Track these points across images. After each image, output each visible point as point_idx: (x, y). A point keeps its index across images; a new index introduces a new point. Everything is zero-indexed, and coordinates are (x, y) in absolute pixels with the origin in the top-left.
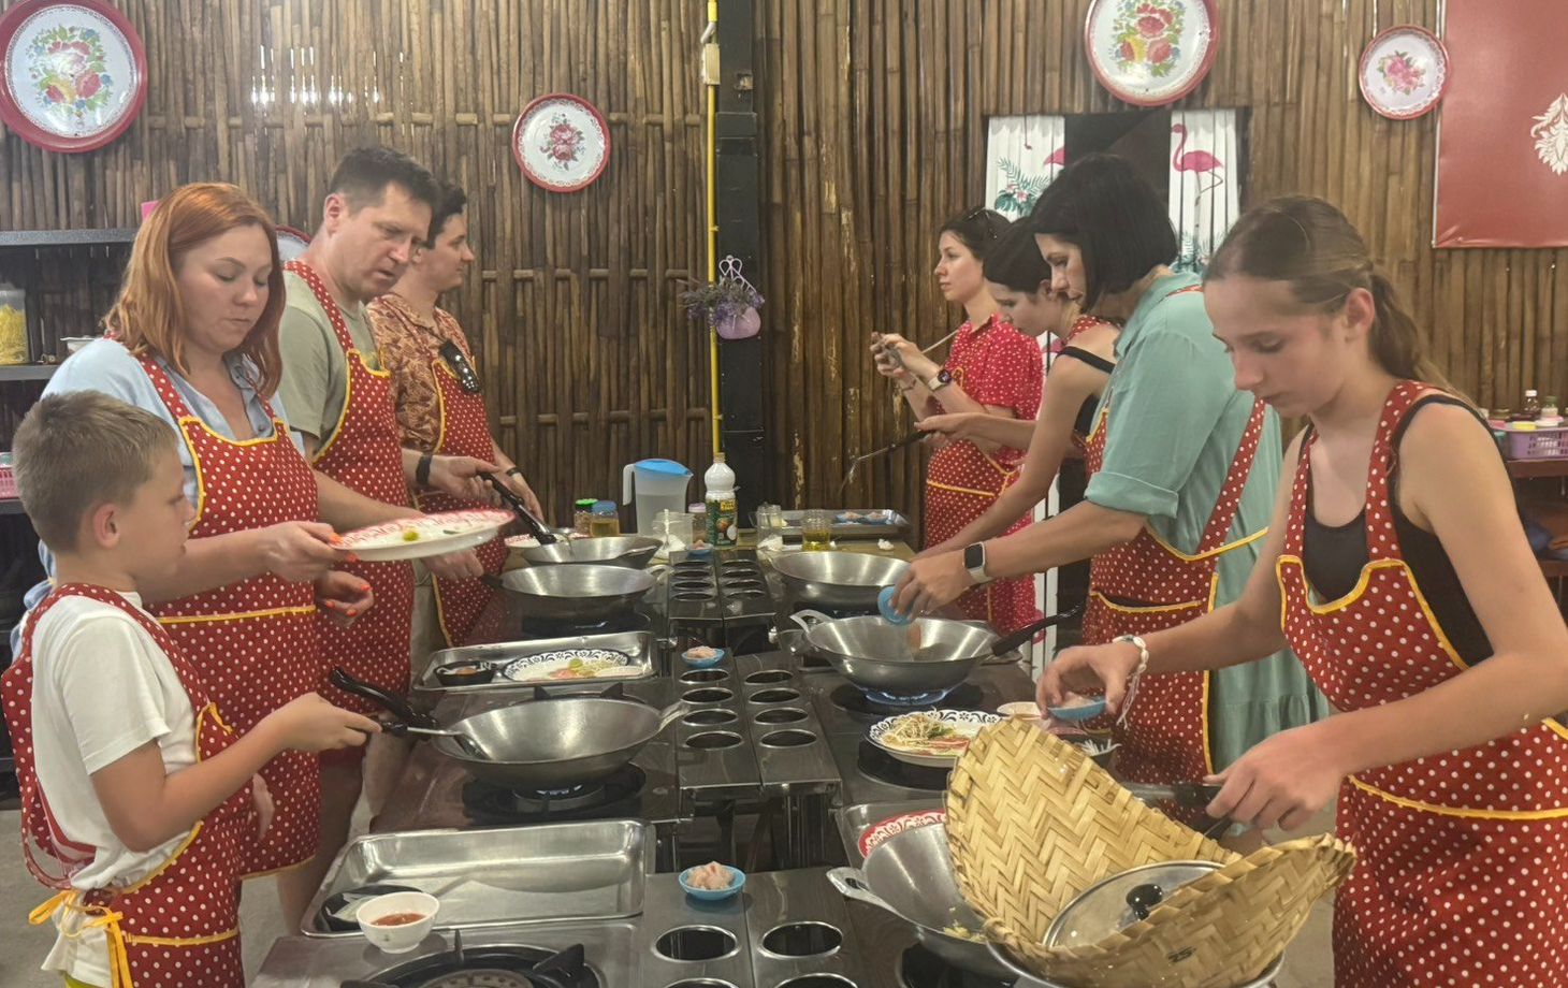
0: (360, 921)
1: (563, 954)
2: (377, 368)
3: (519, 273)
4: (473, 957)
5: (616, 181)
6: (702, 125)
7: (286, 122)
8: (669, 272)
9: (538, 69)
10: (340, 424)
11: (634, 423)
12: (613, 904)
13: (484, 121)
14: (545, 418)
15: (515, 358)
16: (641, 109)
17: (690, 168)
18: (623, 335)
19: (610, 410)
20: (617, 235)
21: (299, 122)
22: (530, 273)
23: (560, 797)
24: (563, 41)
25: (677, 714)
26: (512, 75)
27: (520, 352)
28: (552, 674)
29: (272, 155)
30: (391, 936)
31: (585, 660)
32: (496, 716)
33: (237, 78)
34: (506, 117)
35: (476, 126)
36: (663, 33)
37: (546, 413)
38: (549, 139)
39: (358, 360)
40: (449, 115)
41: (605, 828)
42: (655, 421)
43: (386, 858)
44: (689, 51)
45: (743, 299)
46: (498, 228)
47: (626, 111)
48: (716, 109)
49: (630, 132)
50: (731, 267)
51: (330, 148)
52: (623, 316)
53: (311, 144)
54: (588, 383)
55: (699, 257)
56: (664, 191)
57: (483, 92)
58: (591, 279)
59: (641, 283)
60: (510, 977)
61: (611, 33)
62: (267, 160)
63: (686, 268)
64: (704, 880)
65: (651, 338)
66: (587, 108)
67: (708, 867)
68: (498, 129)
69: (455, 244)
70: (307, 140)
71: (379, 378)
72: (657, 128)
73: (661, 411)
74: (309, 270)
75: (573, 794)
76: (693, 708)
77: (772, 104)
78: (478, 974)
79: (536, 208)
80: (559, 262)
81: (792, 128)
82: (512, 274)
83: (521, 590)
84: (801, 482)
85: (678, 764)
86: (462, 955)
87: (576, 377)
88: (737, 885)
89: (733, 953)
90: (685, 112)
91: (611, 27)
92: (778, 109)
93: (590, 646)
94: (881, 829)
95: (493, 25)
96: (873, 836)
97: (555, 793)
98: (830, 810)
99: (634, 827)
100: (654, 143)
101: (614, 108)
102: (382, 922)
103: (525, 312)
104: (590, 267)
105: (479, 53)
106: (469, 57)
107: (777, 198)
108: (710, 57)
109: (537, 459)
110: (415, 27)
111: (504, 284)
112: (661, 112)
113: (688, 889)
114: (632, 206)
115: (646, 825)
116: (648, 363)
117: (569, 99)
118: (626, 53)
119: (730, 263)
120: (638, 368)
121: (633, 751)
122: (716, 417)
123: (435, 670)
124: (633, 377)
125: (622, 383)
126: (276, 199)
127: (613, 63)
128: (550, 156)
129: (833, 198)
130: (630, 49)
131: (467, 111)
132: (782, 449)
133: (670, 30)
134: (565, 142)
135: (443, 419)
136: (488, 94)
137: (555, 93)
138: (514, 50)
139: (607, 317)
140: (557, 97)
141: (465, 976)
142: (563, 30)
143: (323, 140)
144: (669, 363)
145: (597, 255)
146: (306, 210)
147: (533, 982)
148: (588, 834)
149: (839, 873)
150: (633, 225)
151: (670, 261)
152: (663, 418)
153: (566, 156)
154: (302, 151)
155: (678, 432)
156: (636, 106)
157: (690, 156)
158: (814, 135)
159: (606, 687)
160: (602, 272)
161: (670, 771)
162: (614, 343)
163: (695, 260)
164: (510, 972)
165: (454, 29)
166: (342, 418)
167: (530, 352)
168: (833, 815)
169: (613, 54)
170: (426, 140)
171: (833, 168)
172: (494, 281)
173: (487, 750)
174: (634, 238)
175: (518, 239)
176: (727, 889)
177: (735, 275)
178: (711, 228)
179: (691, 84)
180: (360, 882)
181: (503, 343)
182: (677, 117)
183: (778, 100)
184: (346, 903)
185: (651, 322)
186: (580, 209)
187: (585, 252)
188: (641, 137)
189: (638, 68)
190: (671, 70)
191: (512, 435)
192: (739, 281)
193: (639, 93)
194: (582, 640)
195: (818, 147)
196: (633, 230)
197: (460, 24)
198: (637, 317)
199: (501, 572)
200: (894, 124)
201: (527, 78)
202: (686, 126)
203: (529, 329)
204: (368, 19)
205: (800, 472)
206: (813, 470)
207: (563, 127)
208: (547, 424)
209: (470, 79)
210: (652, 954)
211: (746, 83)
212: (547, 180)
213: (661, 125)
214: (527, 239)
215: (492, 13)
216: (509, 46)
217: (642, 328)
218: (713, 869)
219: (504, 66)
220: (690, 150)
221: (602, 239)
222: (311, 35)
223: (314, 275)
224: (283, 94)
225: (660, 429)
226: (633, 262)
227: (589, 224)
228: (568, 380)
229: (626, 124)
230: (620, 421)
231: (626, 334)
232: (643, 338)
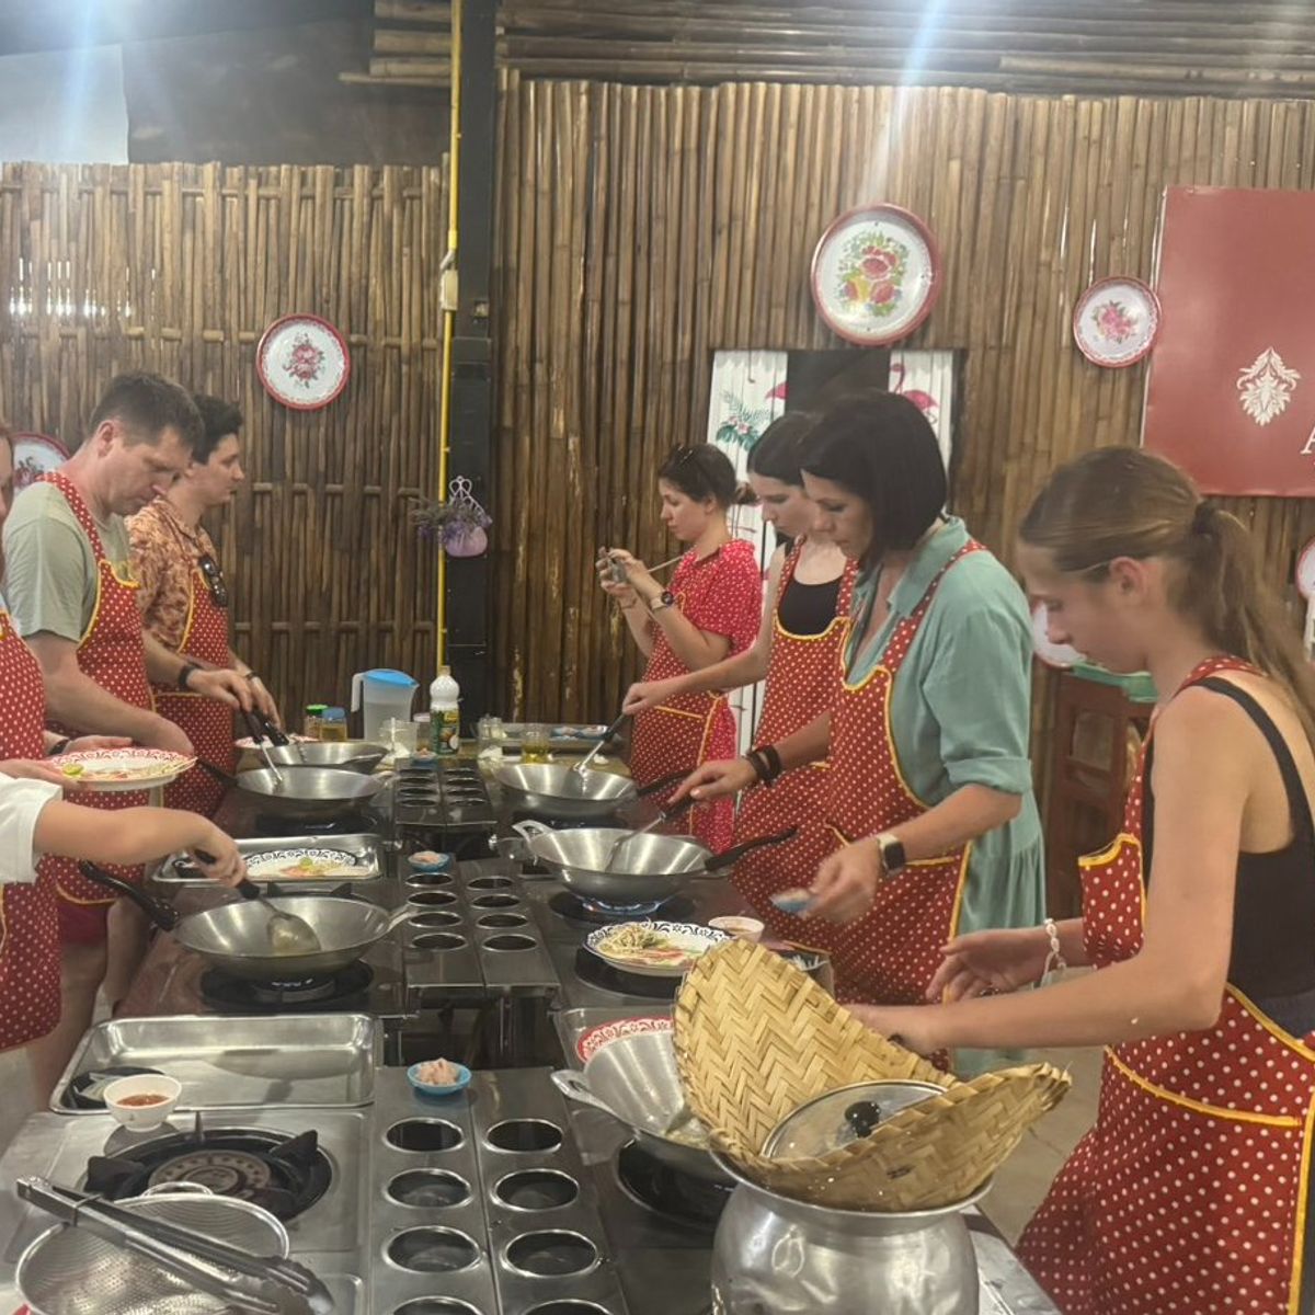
0: (108, 1100)
1: (298, 1138)
2: (125, 577)
3: (259, 486)
4: (214, 1138)
5: (354, 399)
6: (438, 349)
7: (42, 335)
8: (402, 490)
9: (284, 290)
10: (89, 629)
11: (362, 633)
12: (343, 1092)
13: (231, 339)
14: (278, 625)
15: (251, 567)
16: (380, 332)
17: (425, 389)
18: (355, 547)
19: (340, 620)
20: (353, 453)
21: (55, 335)
22: (268, 486)
23: (292, 989)
25: (405, 916)
26: (258, 295)
27: (257, 561)
28: (284, 871)
29: (28, 363)
30: (136, 1115)
31: (315, 859)
32: (234, 911)
34: (251, 335)
35: (222, 343)
36: (405, 259)
37: (279, 620)
38: (292, 357)
39: (109, 570)
40: (197, 331)
41: (335, 1021)
42: (383, 632)
43: (129, 1041)
44: (429, 276)
45: (471, 519)
47: (366, 332)
48: (453, 333)
49: (369, 354)
50: (461, 488)
51: (83, 359)
52: (356, 531)
53: (65, 355)
54: (321, 593)
55: (431, 477)
56: (400, 412)
57: (230, 309)
58: (327, 494)
59: (375, 500)
60: (248, 1159)
61: (354, 257)
62: (22, 367)
63: (418, 486)
64: (432, 1075)
65: (382, 553)
66: (329, 329)
67: (435, 1063)
68: (243, 347)
69: (227, 462)
70: (61, 350)
71: (128, 588)
72: (395, 351)
73: (388, 623)
74: (67, 483)
75: (304, 987)
76: (421, 909)
77: (507, 330)
78: (218, 1155)
79: (277, 423)
80: (297, 477)
81: (524, 355)
82: (251, 487)
83: (254, 789)
84: (520, 696)
85: (405, 963)
86: (203, 1137)
87: (309, 588)
88: (462, 1082)
89: (459, 1146)
90: (422, 336)
91: (355, 250)
92: (511, 335)
93: (319, 846)
94: (598, 1032)
95: (241, 246)
96: (589, 1039)
97: (288, 985)
98: (549, 1013)
99: (363, 1020)
100: (391, 365)
101: (355, 330)
102: (126, 1102)
103: (263, 521)
104: (326, 482)
105: (228, 273)
106: (218, 276)
107: (508, 421)
108: (448, 284)
110: (167, 245)
111: (244, 496)
112: (400, 335)
113: (416, 1083)
114: (369, 425)
115: (375, 1020)
116: (378, 576)
117: (313, 319)
118: (367, 278)
119: (460, 483)
120: (368, 581)
121: (363, 949)
122: (441, 630)
123: (173, 864)
124: (363, 589)
125: (354, 594)
126: (31, 406)
127: (355, 288)
128: (292, 374)
129: (562, 424)
130: (372, 273)
131: (214, 328)
132: (503, 662)
133: (411, 256)
134: (307, 361)
135: (188, 626)
136: (234, 312)
137: (298, 313)
138: (261, 271)
139: (341, 531)
140: (301, 318)
141: (204, 1156)
142: (309, 253)
143: (77, 353)
144: (398, 579)
145: (334, 471)
146: (58, 417)
147: (269, 1165)
148: (319, 1025)
149: (564, 1076)
150: (369, 444)
151: (403, 479)
152: (390, 630)
153: (307, 375)
154: (56, 360)
155: (405, 644)
156: (375, 329)
157: (425, 379)
158: (545, 362)
159: (336, 886)
160: (338, 487)
161: (397, 968)
162: (347, 557)
163: (427, 479)
164: (249, 1155)
165: (204, 249)
166: (91, 624)
167: (266, 563)
168: (551, 1018)
169: (355, 278)
170: (175, 355)
171: (563, 394)
173: (224, 942)
174: (369, 455)
175: (258, 454)
176: (453, 1085)
177: (465, 495)
178: (443, 449)
179: (430, 310)
180: (104, 1061)
181: (241, 552)
182: (414, 340)
183: (512, 327)
184: (91, 1082)
185: (382, 539)
186: (319, 427)
187: (322, 467)
188: (379, 359)
189: (379, 292)
190: (411, 294)
191: (246, 640)
192: (468, 501)
193: (379, 315)
194: (312, 839)
195: (549, 373)
196: (368, 448)
197: (210, 244)
198: (370, 532)
199: (234, 773)
200: (623, 354)
201: (273, 299)
202: (423, 350)
203: (267, 540)
204: (122, 234)
205: (519, 687)
206: (531, 684)
207: (305, 347)
208: (281, 632)
209: (218, 297)
210: (383, 1144)
211: (483, 310)
212: (288, 398)
213: (399, 348)
214: (267, 455)
215: (241, 234)
216: (256, 268)
217: (374, 543)
218: (441, 1065)
219: (251, 285)
220: (425, 373)
221: (339, 456)
222: (68, 249)
223: (73, 488)
224: (40, 308)
225: (388, 639)
226: (368, 479)
227: (327, 442)
228: (301, 590)
229: (365, 346)
230: (349, 631)
231: (358, 548)
232: (373, 553)
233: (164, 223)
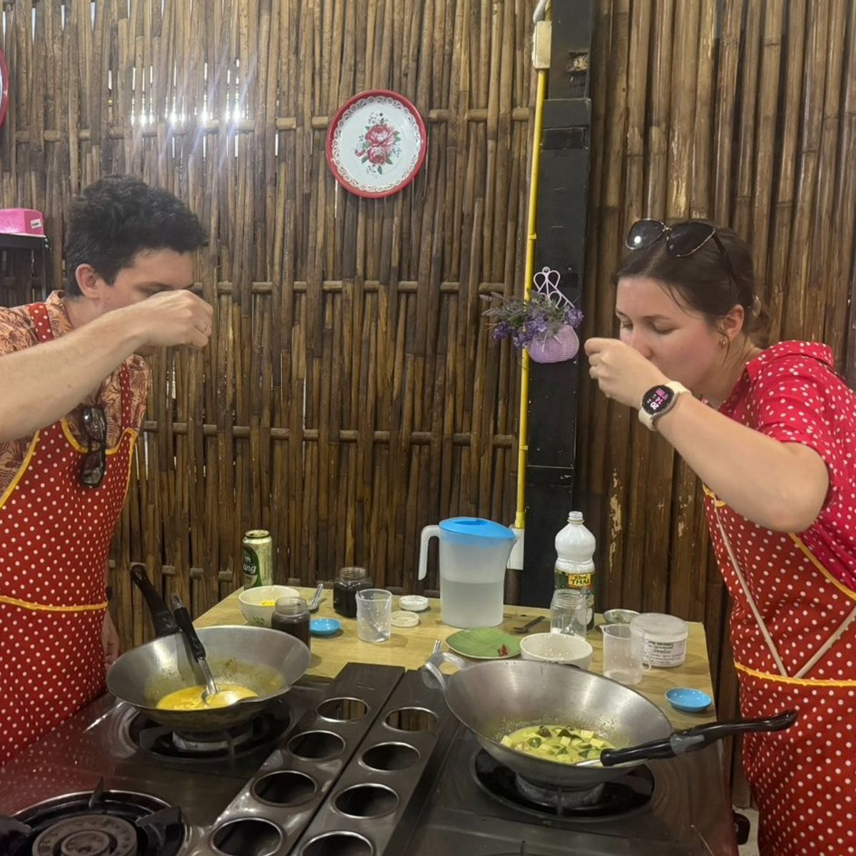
3: (329, 284)
5: (432, 185)
6: (531, 118)
8: (484, 285)
9: (360, 66)
11: (435, 446)
13: (303, 125)
14: (347, 434)
15: (320, 373)
16: (464, 104)
17: (515, 170)
18: (429, 351)
19: (413, 429)
20: (429, 245)
22: (338, 284)
24: (386, 33)
26: (333, 74)
27: (326, 365)
33: (88, 93)
34: (324, 120)
35: (295, 130)
36: (495, 17)
37: (349, 429)
38: (364, 141)
40: (270, 121)
42: (459, 445)
44: (520, 36)
45: (556, 317)
46: (311, 237)
47: (447, 107)
48: (546, 96)
49: (450, 130)
50: (547, 281)
52: (431, 332)
54: (392, 401)
55: (517, 269)
56: (484, 197)
57: (304, 94)
58: (399, 292)
59: (453, 298)
61: (437, 22)
63: (502, 281)
65: (460, 357)
66: (405, 105)
68: (317, 133)
72: (481, 125)
73: (465, 435)
77: (614, 88)
79: (350, 214)
80: (370, 271)
81: (636, 117)
82: (322, 285)
84: (618, 528)
87: (380, 394)
90: (513, 105)
91: (438, 14)
92: (620, 95)
95: (317, 23)
100: (476, 141)
101: (436, 105)
103: (333, 324)
104: (400, 279)
105: (302, 52)
106: (293, 58)
107: (613, 199)
108: (542, 35)
109: (338, 477)
110: (244, 30)
111: (313, 295)
112: (487, 107)
114: (448, 213)
116: (455, 383)
117: (387, 95)
118: (452, 43)
119: (547, 275)
120: (443, 388)
122: (522, 447)
124: (437, 398)
125: (427, 402)
127: (437, 55)
128: (364, 160)
129: (682, 201)
130: (457, 37)
131: (288, 116)
132: (597, 488)
133: (503, 13)
134: (381, 143)
136: (308, 96)
137: (374, 89)
138: (336, 48)
139: (414, 334)
140: (375, 95)
142: (387, 22)
143: (157, 150)
144: (477, 385)
145: (406, 267)
150: (448, 234)
151: (486, 273)
152: (468, 444)
153: (380, 160)
155: (482, 458)
156: (458, 102)
157: (516, 156)
158: (663, 125)
160: (412, 284)
162: (420, 360)
163: (513, 273)
165: (279, 29)
167: (335, 366)
169: (438, 45)
170: (249, 147)
171: (685, 163)
172: (304, 292)
174: (447, 247)
175: (330, 249)
177: (551, 289)
178: (530, 236)
179: (520, 75)
181: (310, 355)
182: (503, 110)
183: (622, 84)
185: (460, 341)
186: (393, 218)
187: (395, 264)
188: (461, 136)
189: (463, 58)
190: (501, 55)
191: (315, 448)
192: (555, 297)
193: (463, 84)
195: (668, 138)
196: (447, 240)
197: (285, 24)
198: (446, 334)
200: (769, 108)
201: (348, 77)
202: (513, 121)
203: (336, 342)
204: (202, 24)
205: (617, 517)
206: (634, 513)
207: (380, 128)
208: (349, 441)
209: (293, 81)
211: (581, 64)
212: (359, 186)
213: (485, 121)
214: (338, 248)
215: (317, 10)
216: (331, 44)
217: (451, 346)
219: (326, 65)
220: (516, 148)
221: (414, 253)
222: (152, 46)
225: (465, 454)
226: (446, 275)
227: (401, 233)
228: (371, 396)
229: (446, 121)
230: (422, 443)
231: (433, 352)
232: (450, 357)
233: (241, 7)
